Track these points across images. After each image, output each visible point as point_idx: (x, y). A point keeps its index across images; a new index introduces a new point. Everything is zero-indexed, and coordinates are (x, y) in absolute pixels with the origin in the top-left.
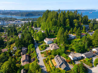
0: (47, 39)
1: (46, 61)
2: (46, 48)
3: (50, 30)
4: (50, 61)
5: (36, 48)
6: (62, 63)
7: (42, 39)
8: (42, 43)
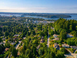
0: (55, 35)
1: (50, 44)
2: (53, 39)
3: (58, 30)
4: (52, 45)
5: (48, 38)
6: (56, 46)
8: (52, 36)
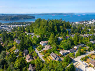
1: (45, 58)
2: (42, 49)
4: (47, 57)
5: (35, 49)
7: (38, 42)
